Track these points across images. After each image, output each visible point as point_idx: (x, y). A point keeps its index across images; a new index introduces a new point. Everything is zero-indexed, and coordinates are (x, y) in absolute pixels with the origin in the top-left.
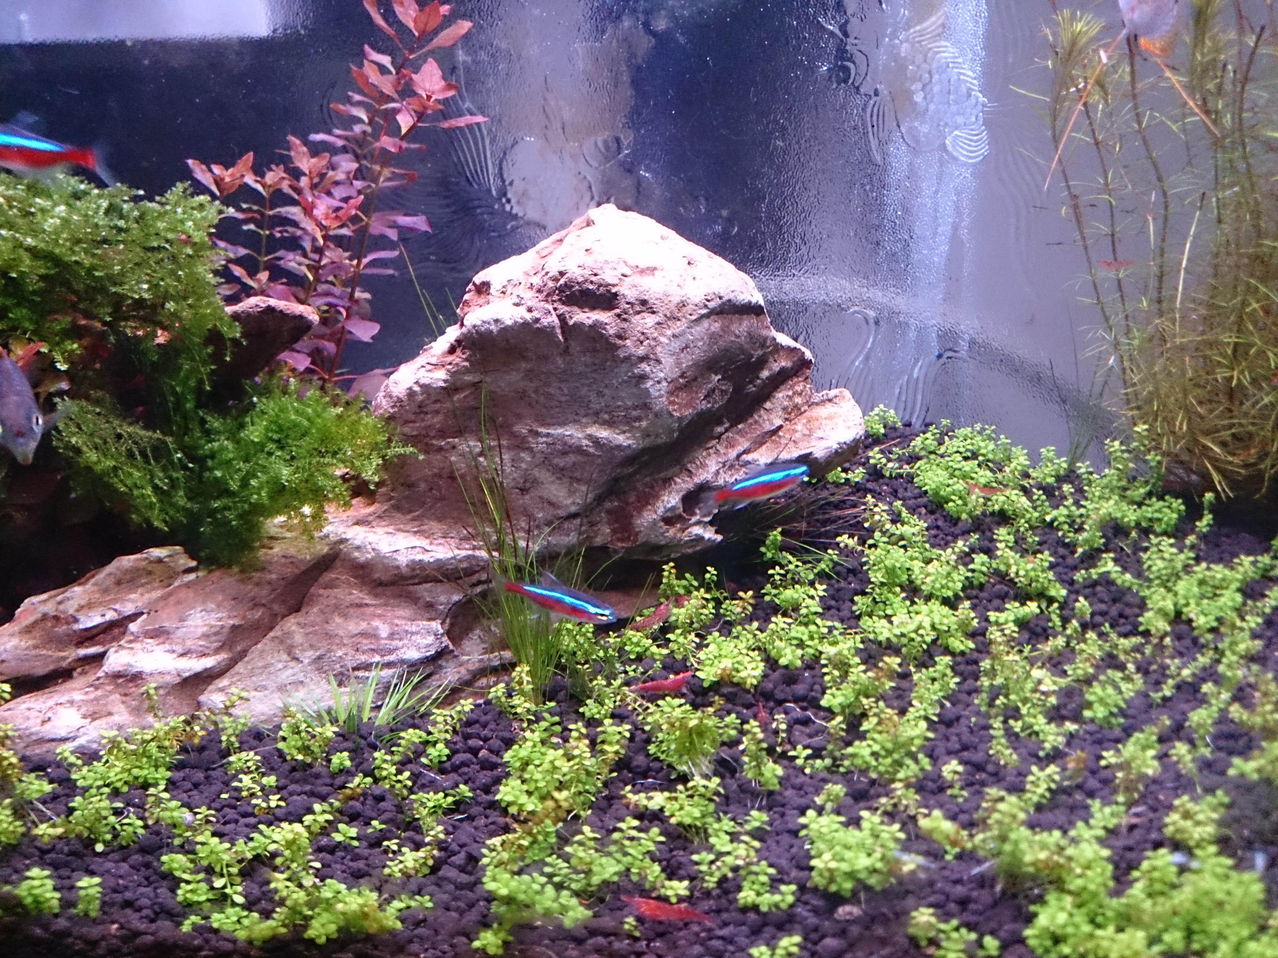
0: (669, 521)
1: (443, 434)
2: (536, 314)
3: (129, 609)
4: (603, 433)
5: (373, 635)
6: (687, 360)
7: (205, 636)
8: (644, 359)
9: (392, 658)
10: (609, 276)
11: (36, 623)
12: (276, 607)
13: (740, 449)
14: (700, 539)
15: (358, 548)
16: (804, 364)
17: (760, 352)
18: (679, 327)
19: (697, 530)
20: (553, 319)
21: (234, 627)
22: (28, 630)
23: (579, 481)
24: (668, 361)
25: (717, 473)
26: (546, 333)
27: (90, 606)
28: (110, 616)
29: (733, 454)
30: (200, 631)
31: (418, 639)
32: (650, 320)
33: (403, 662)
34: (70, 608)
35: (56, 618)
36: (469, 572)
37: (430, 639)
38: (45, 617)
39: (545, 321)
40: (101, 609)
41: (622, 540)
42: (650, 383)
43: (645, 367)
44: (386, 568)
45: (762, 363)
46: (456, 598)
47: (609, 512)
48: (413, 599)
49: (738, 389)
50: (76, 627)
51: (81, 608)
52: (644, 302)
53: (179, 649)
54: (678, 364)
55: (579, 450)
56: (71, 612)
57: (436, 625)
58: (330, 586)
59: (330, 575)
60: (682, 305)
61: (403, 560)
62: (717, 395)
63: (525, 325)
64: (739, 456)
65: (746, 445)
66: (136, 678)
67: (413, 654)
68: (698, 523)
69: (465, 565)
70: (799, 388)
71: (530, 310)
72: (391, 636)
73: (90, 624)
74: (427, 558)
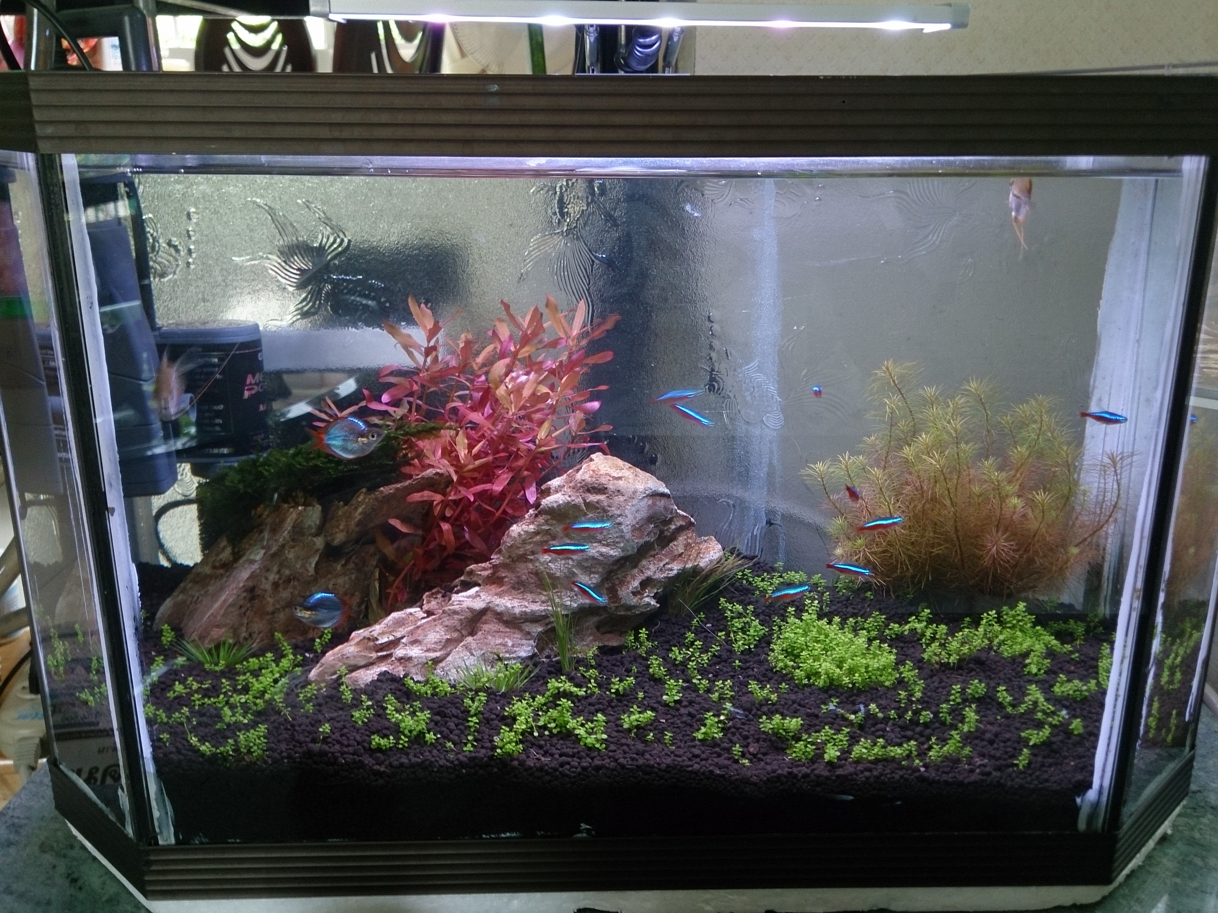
0: (634, 594)
1: (533, 553)
2: (573, 498)
3: (398, 635)
4: (604, 550)
5: (505, 645)
6: (639, 516)
7: (436, 643)
8: (619, 516)
9: (514, 655)
10: (603, 480)
11: (361, 640)
12: (464, 632)
13: (664, 562)
14: (649, 604)
15: (498, 605)
16: (691, 524)
17: (670, 516)
18: (635, 502)
19: (647, 600)
20: (580, 500)
21: (448, 639)
22: (358, 644)
23: (594, 573)
24: (630, 517)
25: (655, 572)
26: (576, 507)
27: (383, 634)
28: (391, 638)
29: (662, 565)
30: (433, 641)
31: (525, 648)
32: (622, 499)
33: (519, 657)
34: (375, 634)
35: (369, 639)
36: (546, 617)
37: (530, 648)
38: (364, 638)
39: (577, 501)
40: (387, 635)
41: (613, 603)
42: (623, 527)
43: (620, 519)
44: (510, 614)
45: (671, 521)
46: (540, 629)
47: (607, 589)
48: (521, 630)
49: (662, 532)
50: (377, 643)
51: (379, 634)
52: (619, 491)
53: (425, 649)
54: (635, 518)
55: (593, 558)
56: (376, 636)
57: (532, 642)
58: (485, 623)
59: (484, 618)
60: (635, 492)
61: (517, 611)
62: (652, 534)
63: (569, 503)
64: (664, 565)
65: (667, 560)
66: (410, 659)
67: (523, 654)
68: (648, 596)
69: (543, 614)
70: (690, 535)
71: (570, 496)
72: (513, 646)
73: (383, 641)
74: (528, 610)
